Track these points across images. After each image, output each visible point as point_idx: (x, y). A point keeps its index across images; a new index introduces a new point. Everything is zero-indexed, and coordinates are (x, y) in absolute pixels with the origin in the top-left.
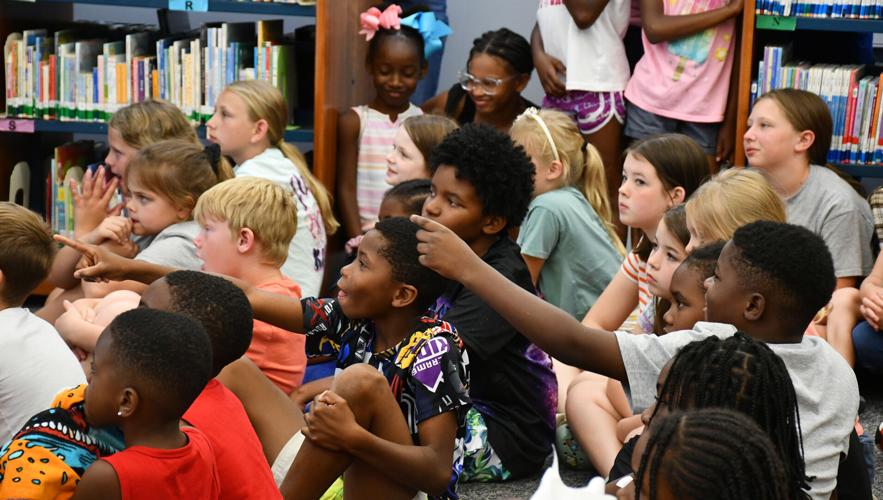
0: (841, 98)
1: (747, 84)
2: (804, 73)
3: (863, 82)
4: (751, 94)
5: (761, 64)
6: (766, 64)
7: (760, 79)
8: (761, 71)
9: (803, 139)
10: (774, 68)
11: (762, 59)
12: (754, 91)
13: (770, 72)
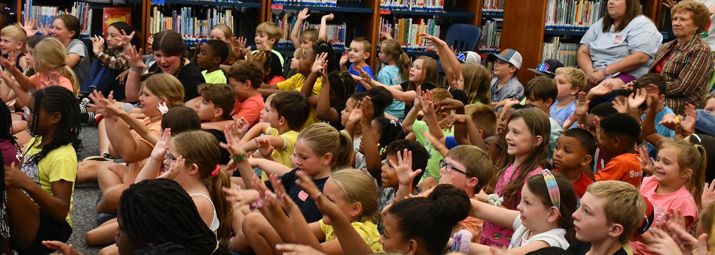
0: (53, 16)
1: (20, 12)
2: (40, 8)
3: (60, 11)
4: (22, 15)
5: (25, 5)
6: (27, 5)
7: (25, 10)
8: (25, 7)
9: (71, 33)
10: (30, 6)
11: (25, 3)
12: (23, 14)
13: (28, 8)
